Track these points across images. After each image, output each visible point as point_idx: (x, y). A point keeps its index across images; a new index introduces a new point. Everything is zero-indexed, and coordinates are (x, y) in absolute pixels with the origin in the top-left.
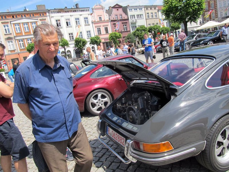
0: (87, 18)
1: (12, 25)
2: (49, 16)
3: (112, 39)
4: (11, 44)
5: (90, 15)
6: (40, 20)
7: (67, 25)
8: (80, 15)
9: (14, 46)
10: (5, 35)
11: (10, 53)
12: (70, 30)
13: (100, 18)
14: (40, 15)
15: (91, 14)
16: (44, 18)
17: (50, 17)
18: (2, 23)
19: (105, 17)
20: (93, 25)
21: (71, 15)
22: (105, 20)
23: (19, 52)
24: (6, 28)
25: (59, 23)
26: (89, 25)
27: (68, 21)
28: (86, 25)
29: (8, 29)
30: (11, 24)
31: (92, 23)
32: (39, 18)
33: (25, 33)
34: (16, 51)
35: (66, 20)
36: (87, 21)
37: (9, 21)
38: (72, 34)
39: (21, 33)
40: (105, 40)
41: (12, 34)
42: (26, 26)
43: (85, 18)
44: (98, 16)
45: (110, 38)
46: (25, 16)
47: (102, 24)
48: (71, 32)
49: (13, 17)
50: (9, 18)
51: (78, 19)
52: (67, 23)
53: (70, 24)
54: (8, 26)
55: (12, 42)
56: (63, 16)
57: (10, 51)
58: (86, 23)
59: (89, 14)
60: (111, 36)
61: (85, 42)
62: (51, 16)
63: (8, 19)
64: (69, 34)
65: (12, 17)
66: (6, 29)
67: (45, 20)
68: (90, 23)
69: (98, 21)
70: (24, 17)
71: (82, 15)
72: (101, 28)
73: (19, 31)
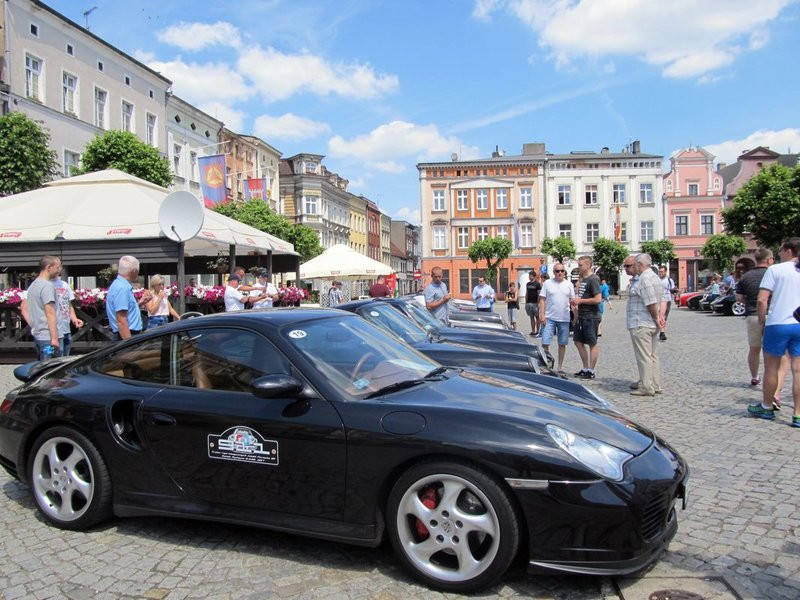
0: (650, 186)
1: (452, 191)
2: (544, 175)
3: (712, 254)
4: (440, 234)
5: (661, 179)
6: (520, 184)
7: (588, 201)
8: (631, 177)
9: (447, 241)
10: (433, 213)
11: (434, 256)
12: (592, 215)
13: (693, 187)
14: (522, 173)
15: (665, 177)
16: (529, 180)
17: (545, 177)
18: (433, 186)
19: (710, 186)
20: (666, 205)
21: (602, 177)
22: (706, 195)
23: (454, 255)
24: (439, 197)
25: (567, 195)
26: (652, 205)
27: (592, 192)
28: (641, 206)
29: (442, 201)
30: (450, 189)
31: (663, 200)
32: (517, 180)
33: (477, 212)
34: (447, 254)
35: (588, 187)
36: (649, 193)
37: (447, 182)
38: (596, 226)
39: (468, 212)
40: (695, 253)
41: (448, 213)
42: (482, 196)
43: (642, 186)
44: (687, 180)
45: (706, 249)
46: (485, 174)
47: (694, 207)
48: (593, 221)
49: (459, 173)
50: (450, 175)
51: (623, 187)
52: (588, 195)
53: (595, 200)
54: (442, 195)
55: (443, 230)
56: (580, 177)
57: (435, 250)
58: (644, 199)
59: (657, 176)
60: (710, 246)
61: (620, 253)
62: (547, 176)
63: (446, 179)
64: (589, 226)
65: (456, 173)
66: (436, 201)
67: (531, 184)
68: (657, 199)
69: (682, 197)
70: (482, 175)
71: (635, 176)
72: (689, 215)
73: (466, 207)
